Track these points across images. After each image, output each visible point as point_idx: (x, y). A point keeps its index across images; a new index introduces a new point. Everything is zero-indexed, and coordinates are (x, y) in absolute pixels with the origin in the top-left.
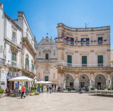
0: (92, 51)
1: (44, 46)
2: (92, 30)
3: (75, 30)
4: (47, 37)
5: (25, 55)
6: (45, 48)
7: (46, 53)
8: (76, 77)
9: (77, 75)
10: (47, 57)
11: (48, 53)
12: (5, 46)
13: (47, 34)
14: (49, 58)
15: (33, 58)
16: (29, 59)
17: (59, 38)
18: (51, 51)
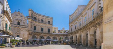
0: (45, 26)
1: (17, 16)
2: (46, 17)
5: (5, 21)
6: (17, 18)
7: (18, 21)
8: (38, 37)
9: (38, 36)
10: (19, 23)
11: (20, 21)
13: (19, 10)
14: (20, 25)
15: (10, 24)
16: (8, 24)
17: (30, 16)
18: (21, 21)
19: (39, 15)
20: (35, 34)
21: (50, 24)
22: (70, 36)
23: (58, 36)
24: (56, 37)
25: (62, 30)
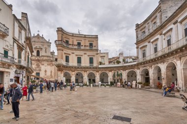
0: (85, 54)
2: (85, 36)
3: (71, 35)
4: (38, 35)
5: (27, 53)
6: (36, 45)
7: (37, 50)
8: (72, 75)
9: (73, 73)
12: (13, 45)
13: (39, 31)
14: (40, 55)
16: (29, 57)
17: (59, 41)
19: (73, 36)
20: (68, 70)
21: (94, 48)
22: (139, 69)
23: (111, 71)
24: (107, 72)
25: (119, 58)
